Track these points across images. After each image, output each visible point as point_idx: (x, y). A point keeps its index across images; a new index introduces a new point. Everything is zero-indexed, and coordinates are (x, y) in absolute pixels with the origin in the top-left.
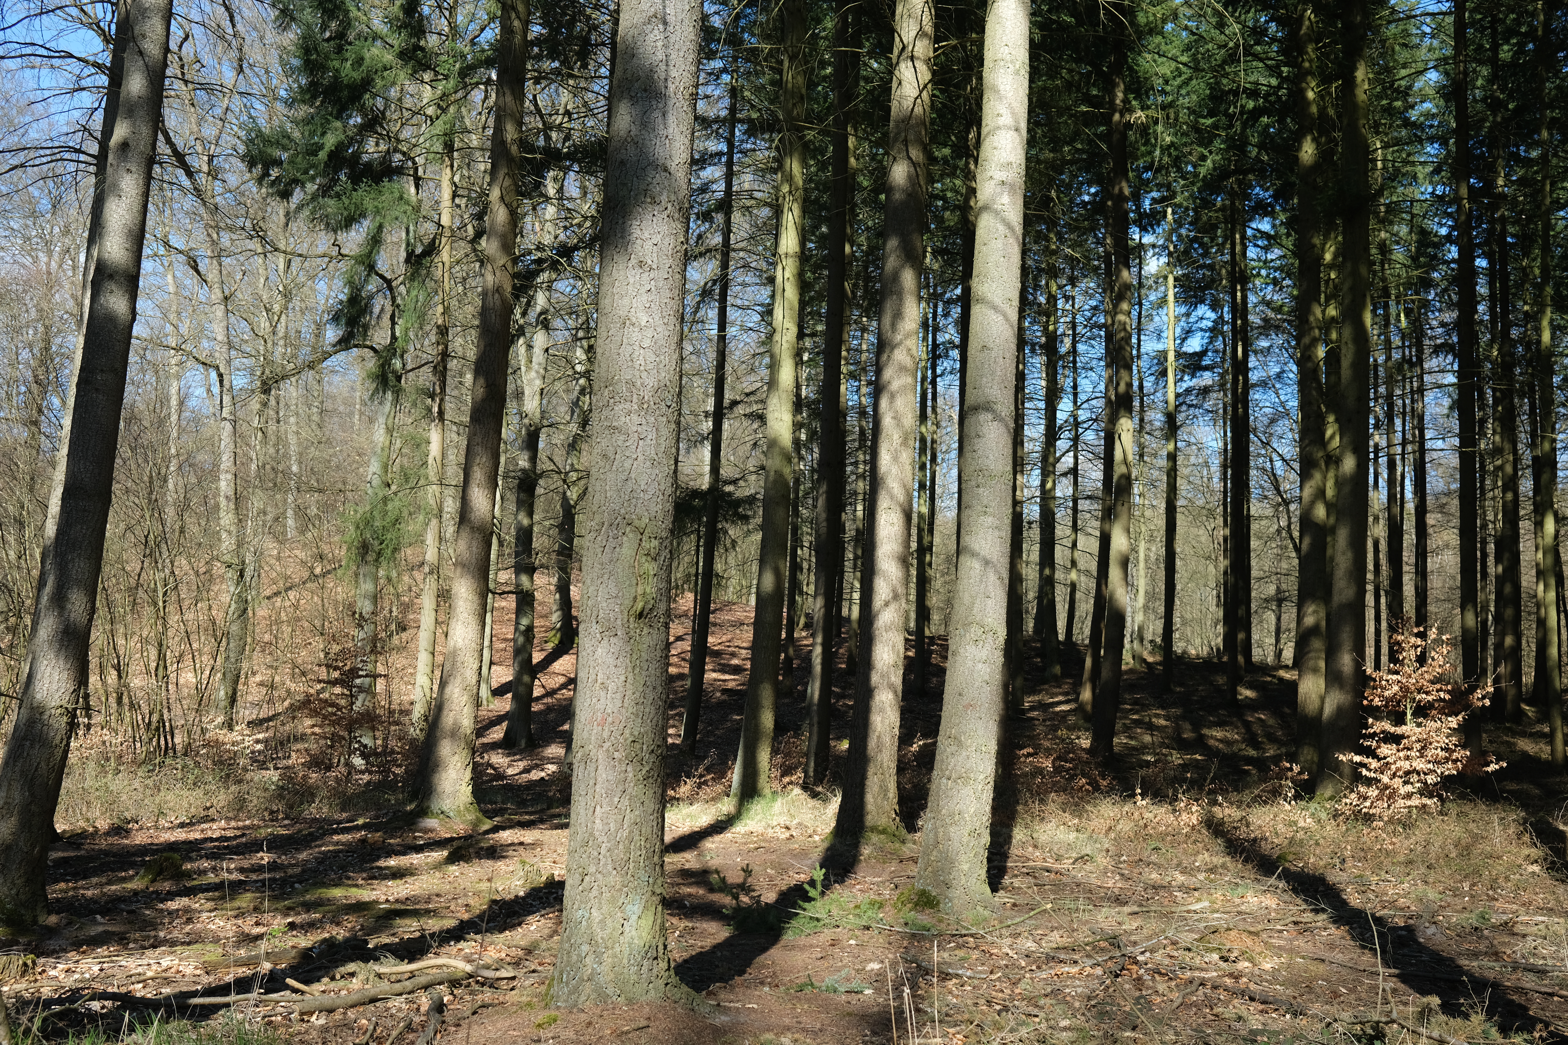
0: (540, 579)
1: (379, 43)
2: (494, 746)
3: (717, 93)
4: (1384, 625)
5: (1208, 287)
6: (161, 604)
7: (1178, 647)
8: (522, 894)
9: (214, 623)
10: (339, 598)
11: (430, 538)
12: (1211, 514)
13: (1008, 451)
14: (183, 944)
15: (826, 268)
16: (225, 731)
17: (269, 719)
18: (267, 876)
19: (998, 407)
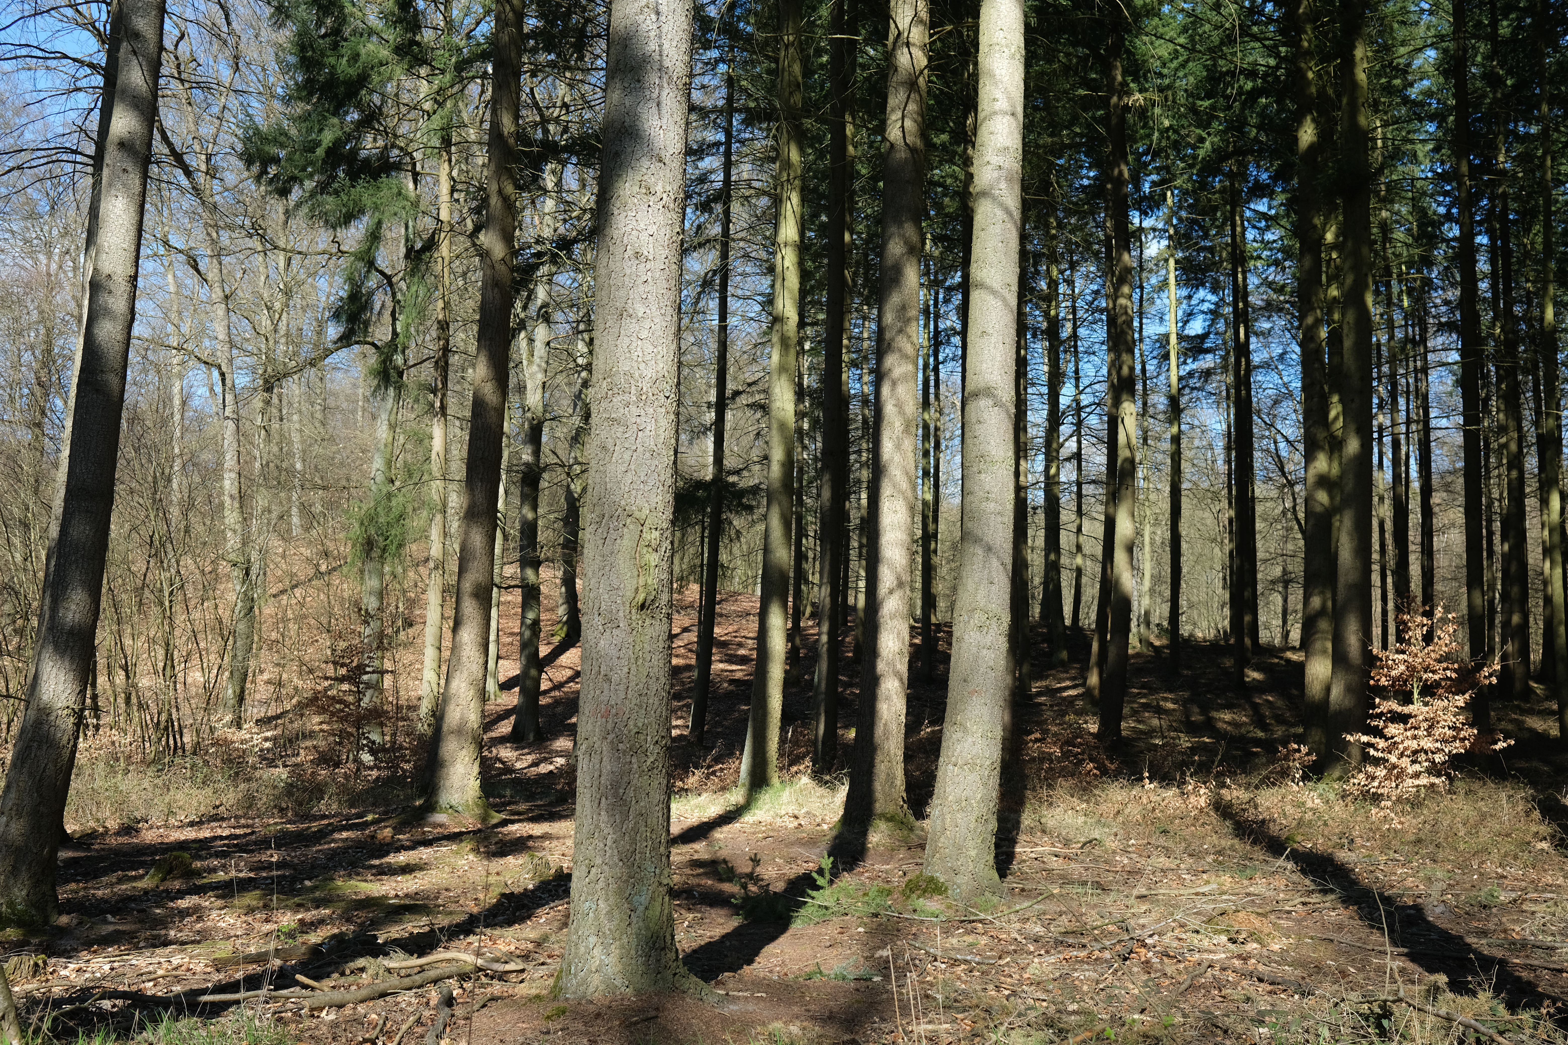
0: (545, 573)
1: (374, 39)
2: (502, 740)
3: (715, 82)
4: (1391, 605)
5: (1208, 269)
6: (167, 604)
7: (1185, 630)
8: (531, 887)
9: (221, 622)
10: (346, 595)
11: (435, 533)
12: (1216, 496)
13: (1010, 436)
14: (192, 942)
15: (825, 256)
16: (233, 729)
17: (278, 717)
18: (275, 873)
19: (999, 393)
